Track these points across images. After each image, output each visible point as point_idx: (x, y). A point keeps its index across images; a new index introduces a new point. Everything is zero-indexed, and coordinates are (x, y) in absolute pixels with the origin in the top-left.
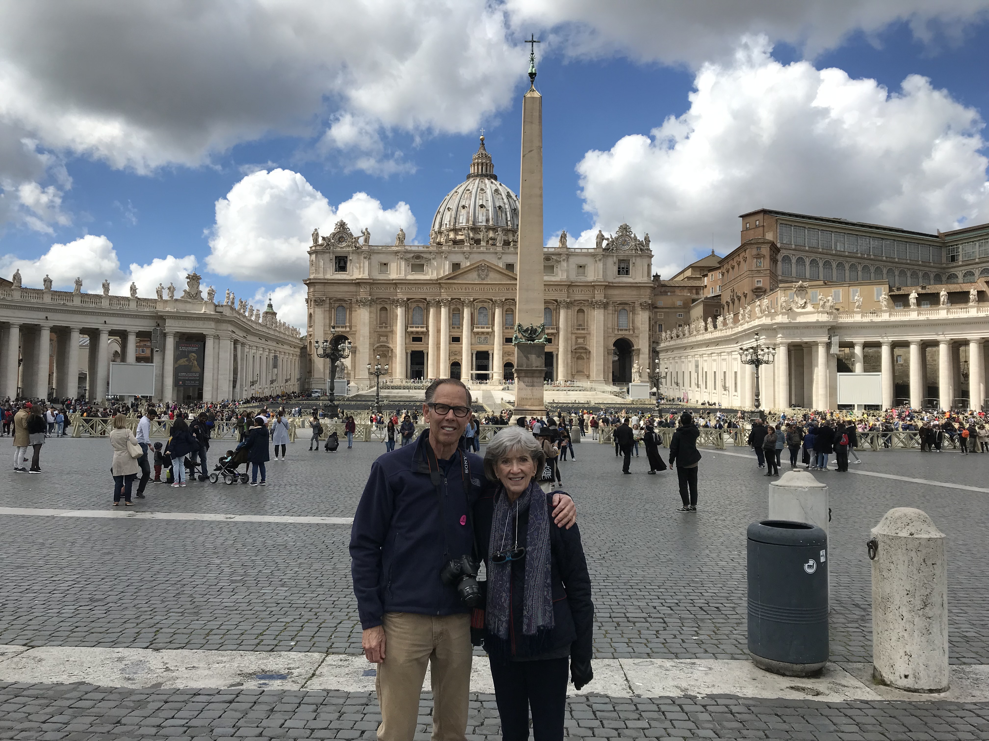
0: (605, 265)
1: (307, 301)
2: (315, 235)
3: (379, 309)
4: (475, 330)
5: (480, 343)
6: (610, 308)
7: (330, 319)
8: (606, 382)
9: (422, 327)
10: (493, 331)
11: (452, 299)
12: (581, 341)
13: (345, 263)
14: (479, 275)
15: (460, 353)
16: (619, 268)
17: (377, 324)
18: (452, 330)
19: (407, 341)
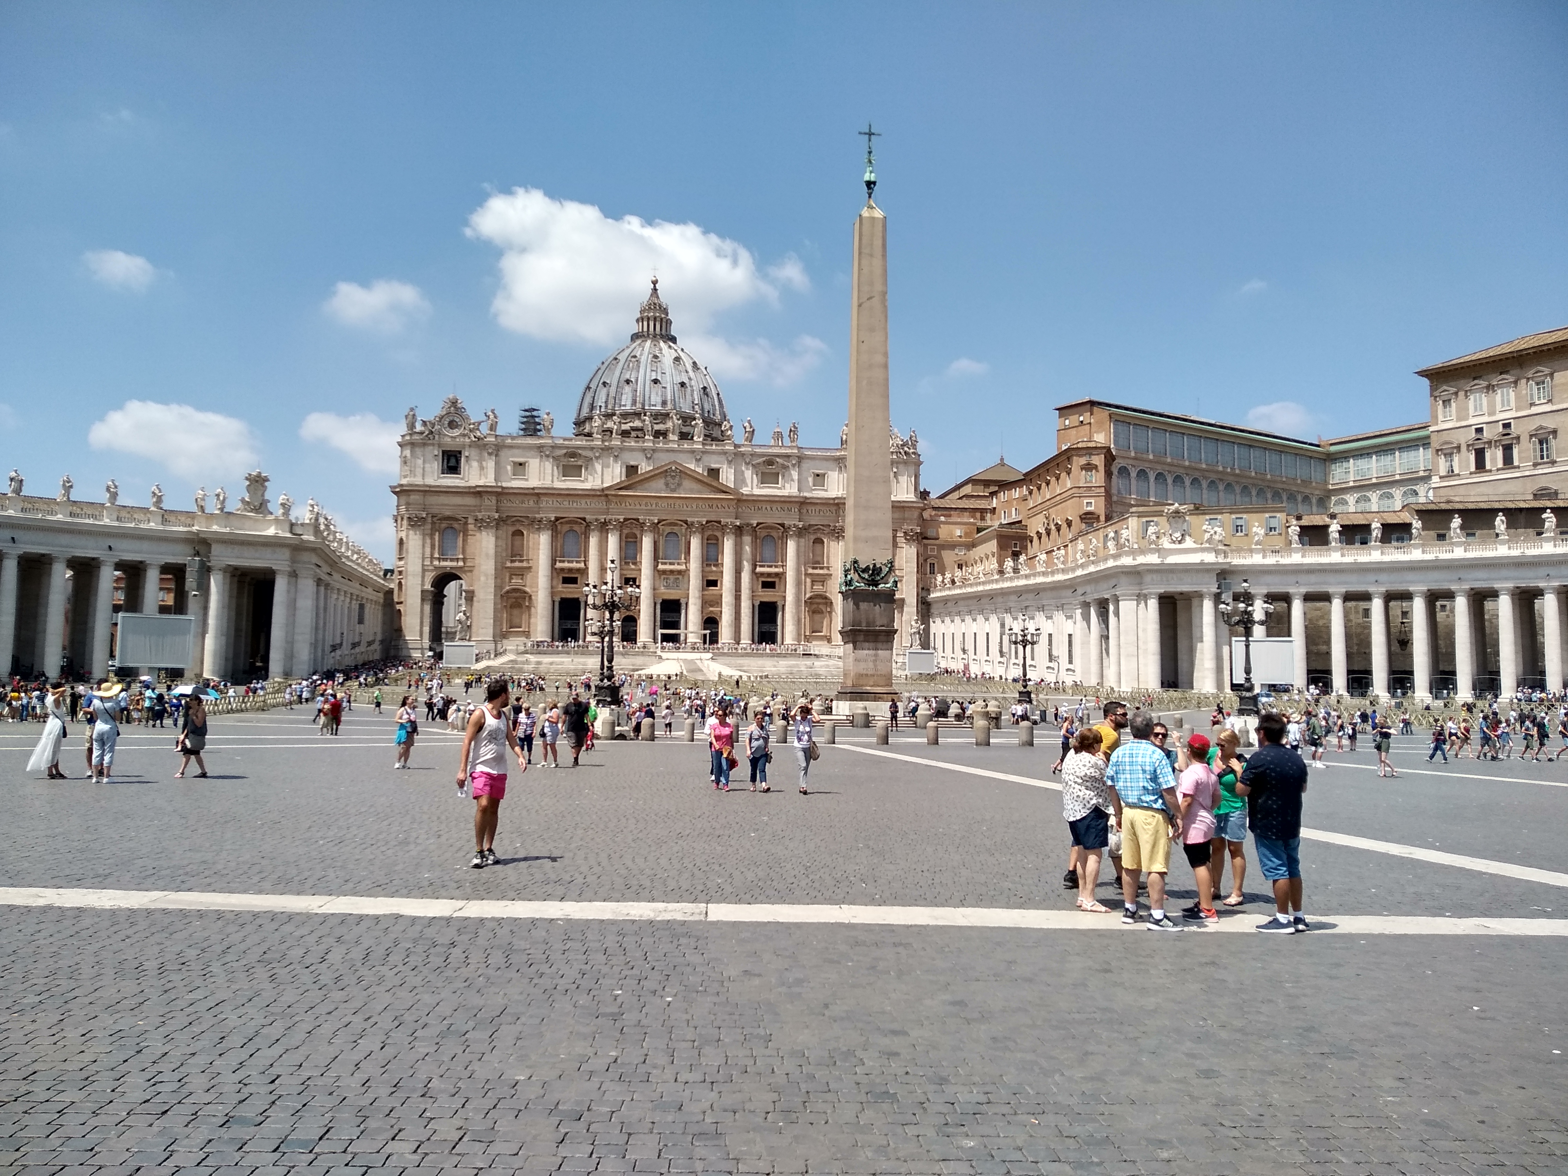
1: (396, 518)
2: (411, 418)
3: (510, 533)
4: (660, 567)
5: (667, 587)
7: (433, 547)
9: (577, 562)
10: (688, 569)
11: (625, 520)
12: (819, 585)
13: (458, 461)
14: (667, 485)
15: (637, 602)
17: (507, 556)
18: (626, 567)
19: (555, 583)
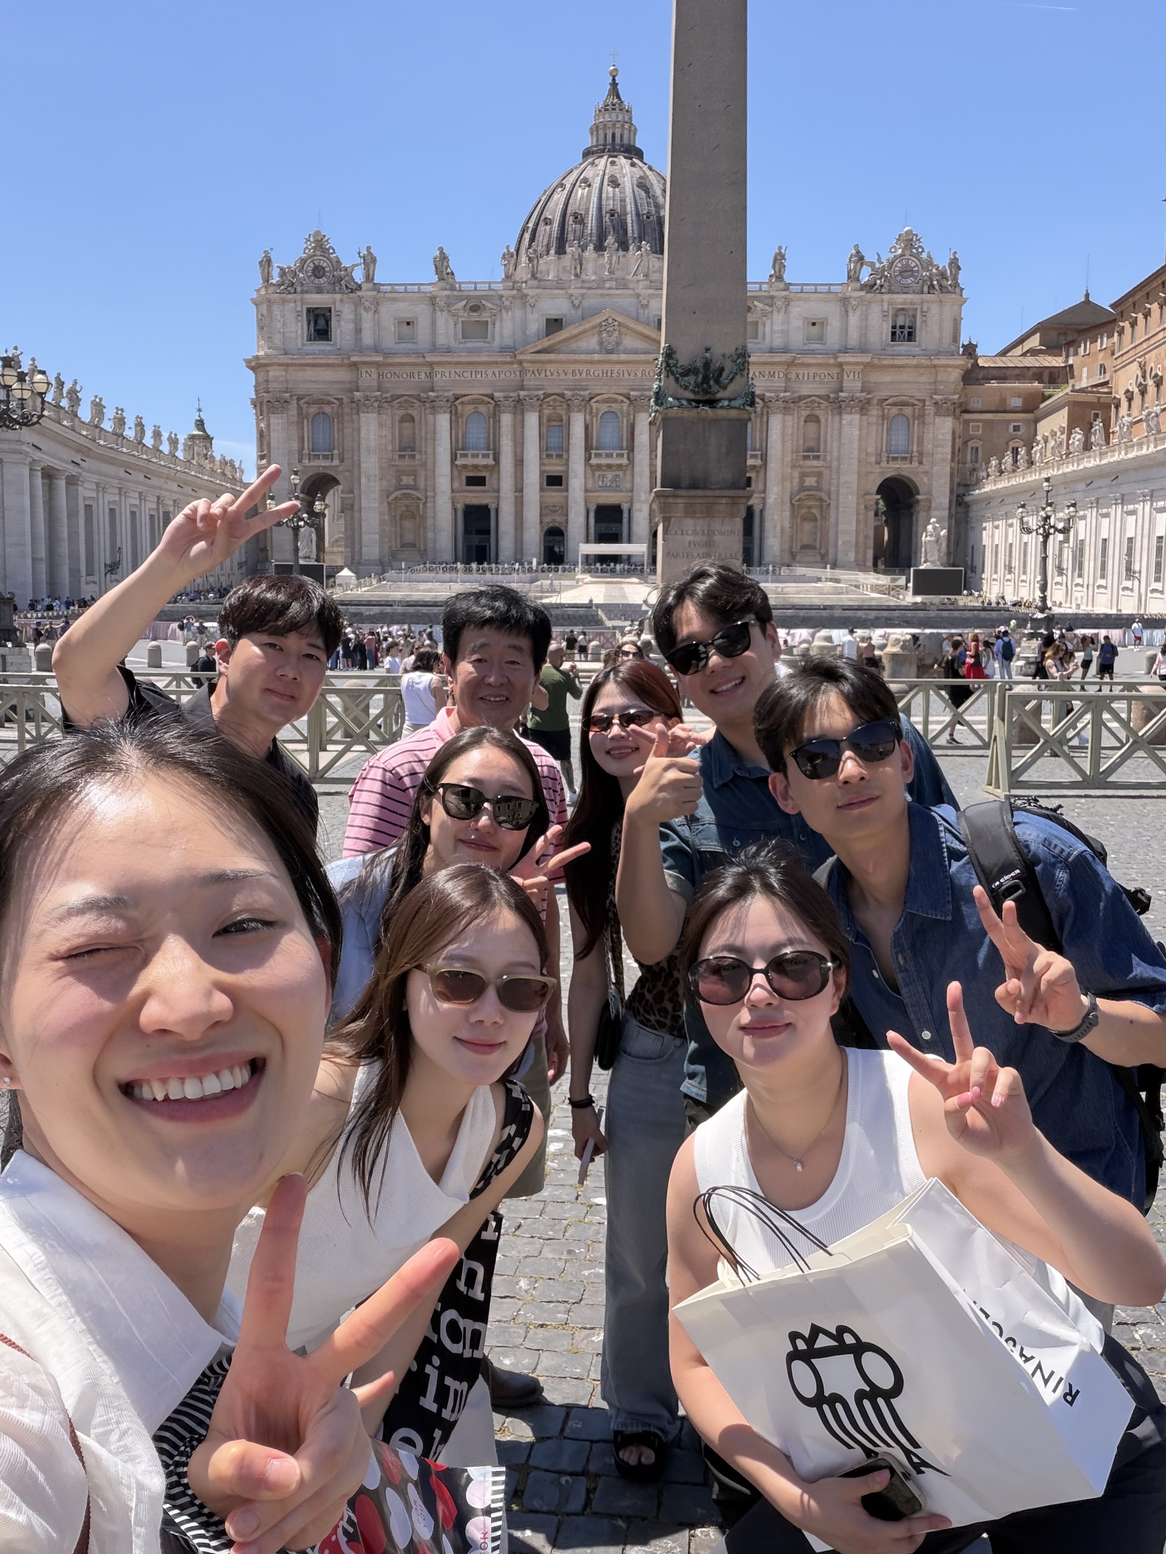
0: (865, 318)
1: (254, 403)
2: (267, 263)
3: (397, 418)
4: (594, 461)
5: (604, 488)
6: (875, 411)
7: (301, 439)
8: (860, 566)
9: (486, 456)
10: (631, 460)
11: (547, 395)
12: (810, 481)
13: (328, 321)
14: (601, 343)
15: (564, 509)
16: (894, 327)
17: (394, 450)
18: (546, 461)
19: (456, 485)
